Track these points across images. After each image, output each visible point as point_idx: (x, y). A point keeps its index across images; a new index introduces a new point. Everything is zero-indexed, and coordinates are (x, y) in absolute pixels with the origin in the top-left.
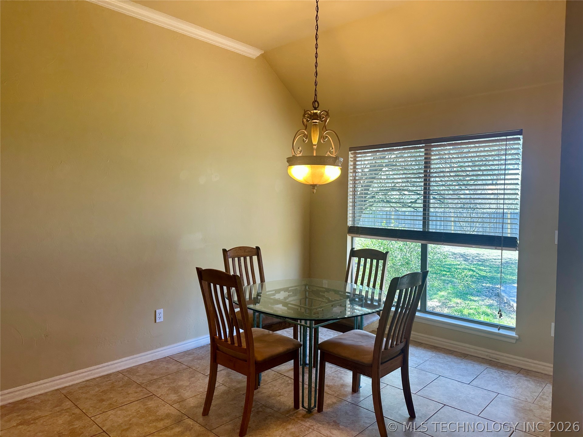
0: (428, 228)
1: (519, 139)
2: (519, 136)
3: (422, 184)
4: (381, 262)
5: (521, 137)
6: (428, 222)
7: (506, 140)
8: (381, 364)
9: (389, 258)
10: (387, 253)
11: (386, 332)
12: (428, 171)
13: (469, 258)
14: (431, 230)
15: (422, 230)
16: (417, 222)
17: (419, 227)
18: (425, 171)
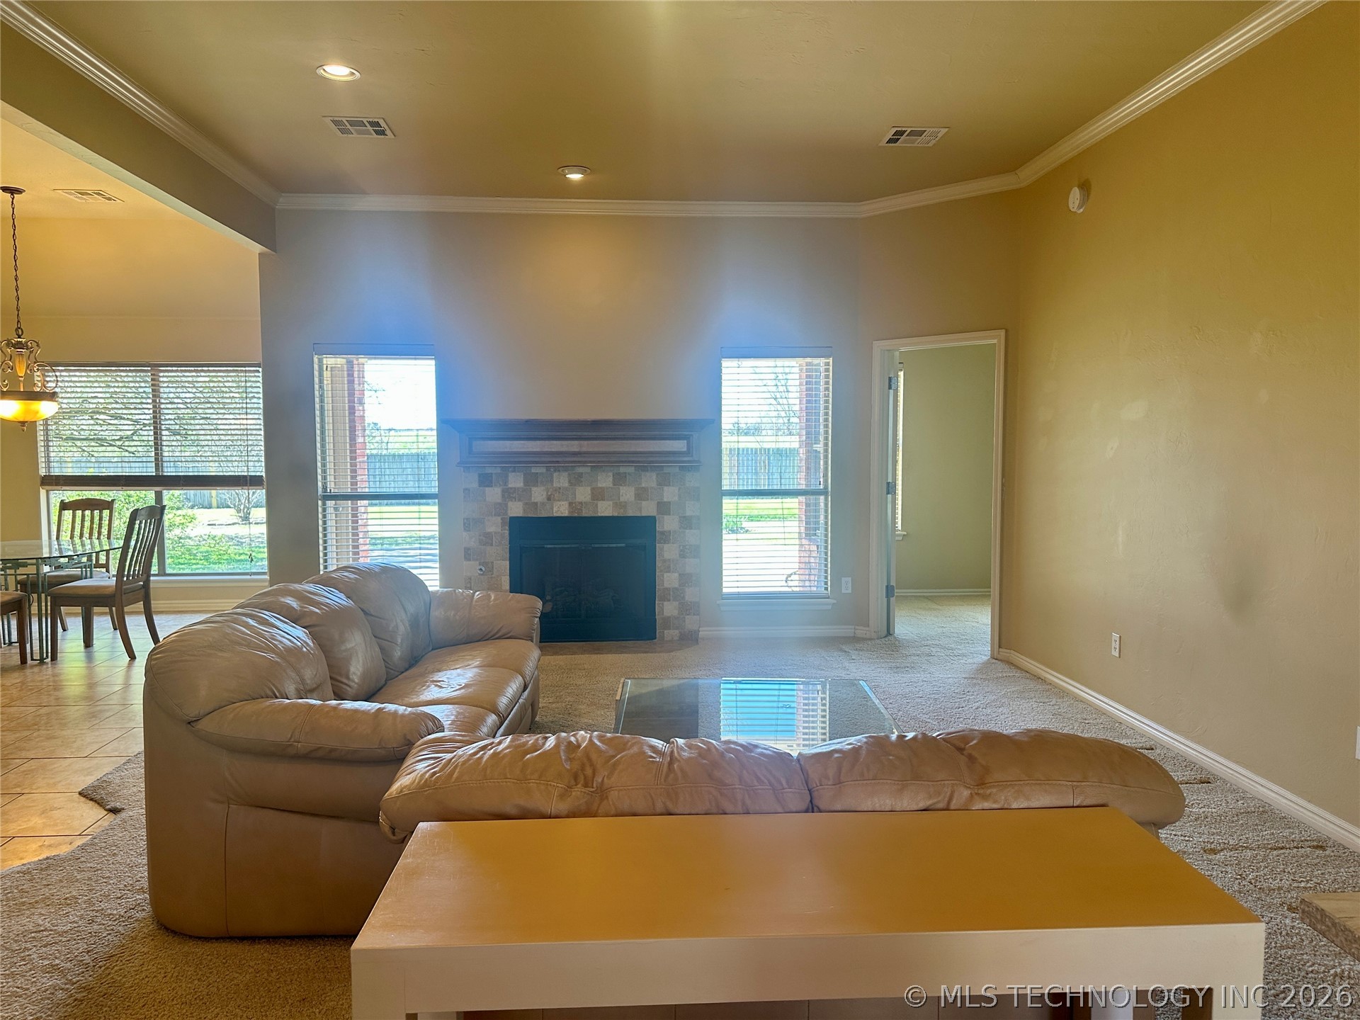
0: (162, 471)
1: (258, 371)
2: (258, 369)
3: (151, 411)
4: (106, 513)
5: (260, 370)
6: (162, 464)
7: (246, 371)
8: (125, 594)
9: (116, 506)
10: (113, 501)
11: (126, 573)
12: (158, 401)
13: (244, 540)
14: (165, 474)
15: (154, 474)
16: (149, 465)
17: (150, 471)
18: (154, 401)
